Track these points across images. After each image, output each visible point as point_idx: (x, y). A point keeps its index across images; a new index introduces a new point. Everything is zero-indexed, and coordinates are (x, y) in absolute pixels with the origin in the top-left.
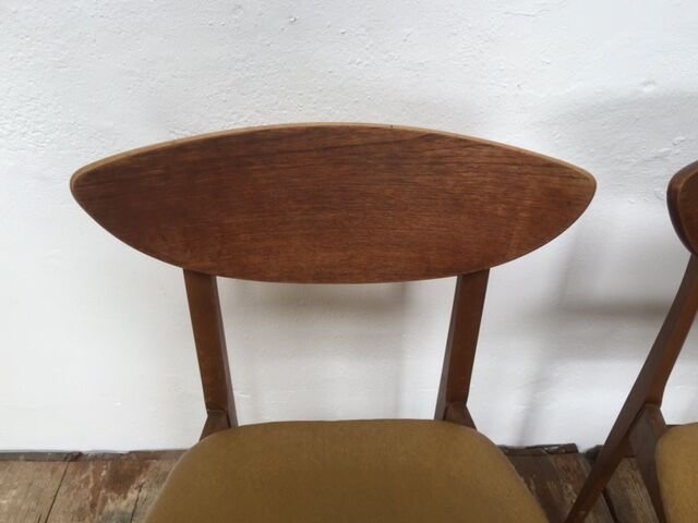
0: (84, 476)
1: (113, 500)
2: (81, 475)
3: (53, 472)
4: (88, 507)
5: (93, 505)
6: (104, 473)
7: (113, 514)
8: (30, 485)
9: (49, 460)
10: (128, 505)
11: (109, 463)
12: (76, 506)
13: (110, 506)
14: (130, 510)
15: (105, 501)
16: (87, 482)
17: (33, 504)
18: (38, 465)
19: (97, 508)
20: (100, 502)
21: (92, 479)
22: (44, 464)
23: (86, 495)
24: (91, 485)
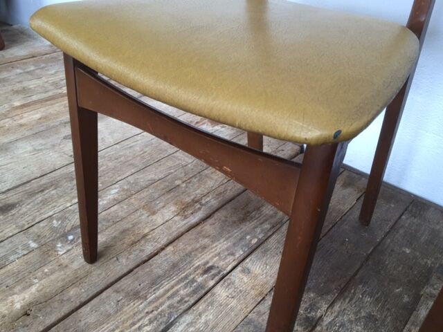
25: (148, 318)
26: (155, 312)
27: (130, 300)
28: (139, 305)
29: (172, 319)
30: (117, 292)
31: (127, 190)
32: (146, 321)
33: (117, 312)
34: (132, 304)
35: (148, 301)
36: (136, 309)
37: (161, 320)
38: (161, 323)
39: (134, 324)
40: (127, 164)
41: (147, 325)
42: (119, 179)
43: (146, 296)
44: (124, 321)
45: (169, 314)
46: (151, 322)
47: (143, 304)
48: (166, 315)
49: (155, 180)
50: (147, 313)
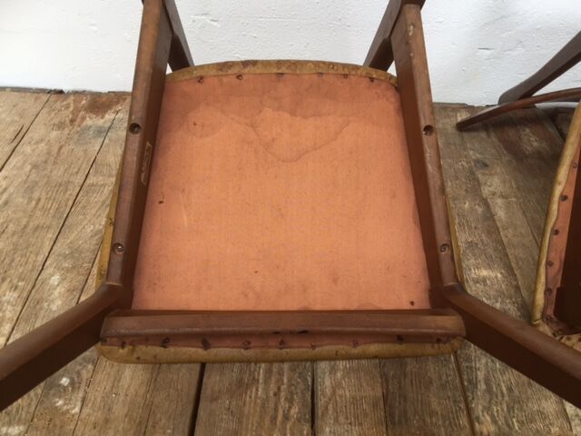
0: (65, 103)
1: (91, 118)
2: (63, 101)
3: (36, 99)
4: (68, 122)
5: (72, 121)
6: (84, 102)
7: (91, 127)
8: (14, 106)
9: (34, 93)
10: (105, 122)
11: (89, 97)
12: (56, 121)
13: (88, 122)
14: (107, 125)
15: (83, 119)
16: (67, 107)
17: (17, 118)
18: (23, 94)
19: (77, 123)
20: (78, 120)
21: (72, 105)
22: (28, 94)
23: (66, 115)
24: (71, 109)
25: (282, 400)
26: (284, 387)
27: (241, 395)
28: (257, 394)
29: (310, 380)
30: (214, 399)
31: (74, 267)
32: (283, 403)
33: (240, 422)
34: (248, 399)
35: (261, 381)
36: (258, 401)
37: (299, 391)
38: (302, 393)
39: (274, 419)
40: (28, 230)
41: (290, 408)
42: (41, 258)
43: (254, 378)
44: (259, 424)
45: (300, 377)
46: (290, 401)
47: (260, 389)
48: (299, 380)
49: (100, 231)
50: (275, 394)
